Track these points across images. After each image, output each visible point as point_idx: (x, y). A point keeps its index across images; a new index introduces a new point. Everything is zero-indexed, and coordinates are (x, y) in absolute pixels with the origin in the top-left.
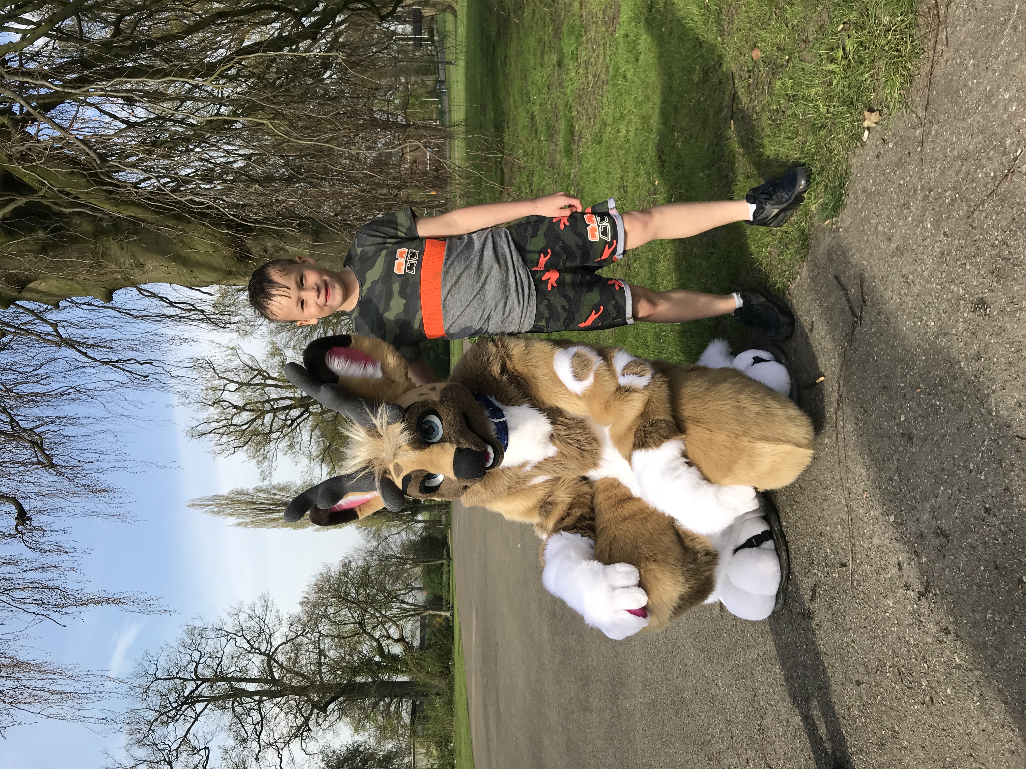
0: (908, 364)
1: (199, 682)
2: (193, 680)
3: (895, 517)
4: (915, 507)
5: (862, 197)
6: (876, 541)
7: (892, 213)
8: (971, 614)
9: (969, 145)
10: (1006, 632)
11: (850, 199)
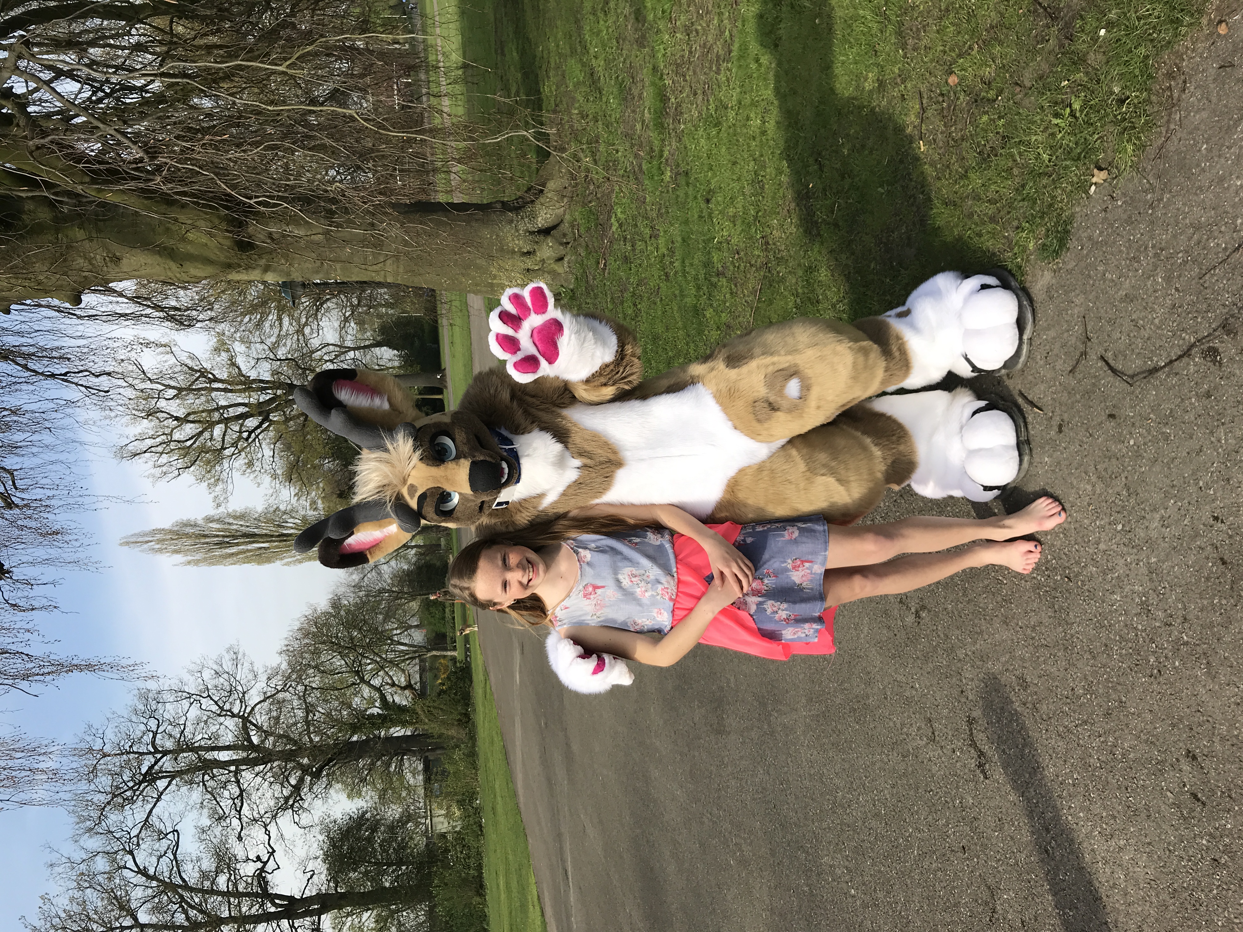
0: (1137, 397)
1: (159, 756)
2: (150, 753)
3: (1123, 526)
4: (1144, 517)
5: (1088, 245)
6: (1102, 546)
7: (1120, 264)
8: (1199, 601)
9: (1201, 217)
10: (1232, 613)
11: (1073, 244)
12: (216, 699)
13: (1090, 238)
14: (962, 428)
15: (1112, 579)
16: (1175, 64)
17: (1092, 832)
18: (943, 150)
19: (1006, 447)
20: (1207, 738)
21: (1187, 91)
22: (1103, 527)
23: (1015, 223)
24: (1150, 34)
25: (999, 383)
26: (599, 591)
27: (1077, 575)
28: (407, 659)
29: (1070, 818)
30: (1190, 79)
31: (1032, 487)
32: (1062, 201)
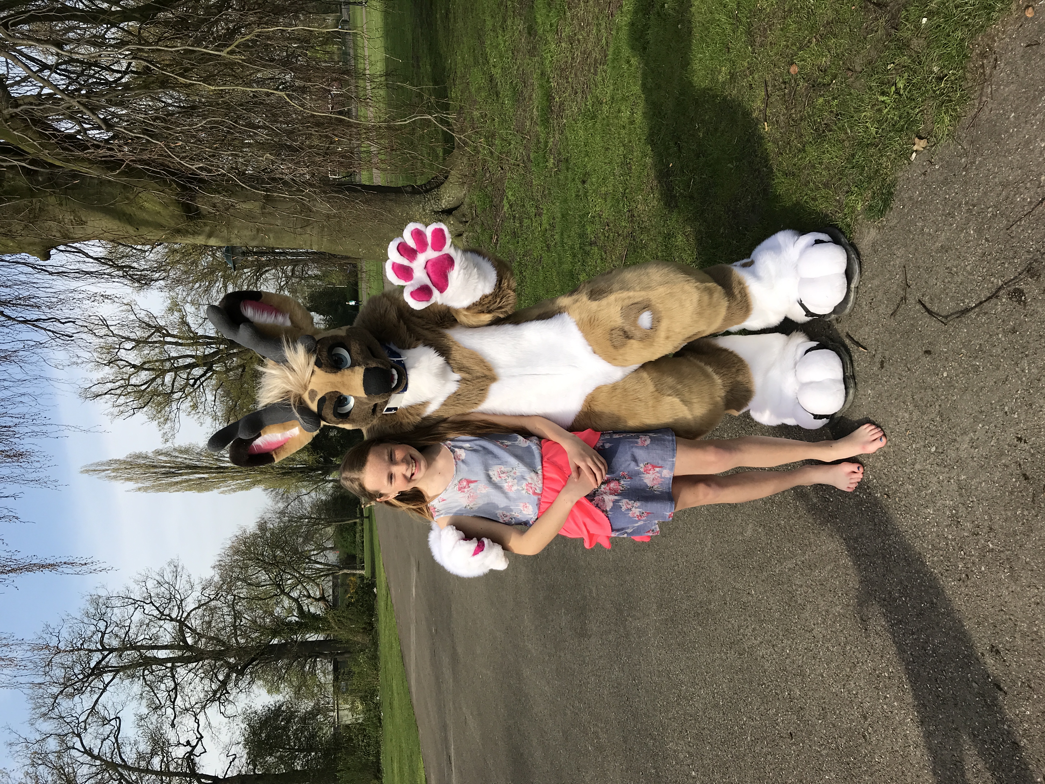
0: (951, 334)
1: (106, 653)
2: (98, 650)
3: (937, 448)
4: (955, 440)
5: (909, 204)
6: (917, 467)
7: (937, 220)
8: (1003, 513)
9: (1009, 176)
10: (1033, 522)
11: (896, 204)
12: (158, 605)
13: (910, 198)
14: (795, 364)
15: (926, 495)
16: (988, 45)
17: (904, 719)
18: (784, 129)
19: (834, 381)
20: (1010, 635)
21: (997, 68)
22: (918, 449)
23: (846, 188)
24: (965, 20)
25: (829, 327)
26: (472, 485)
27: (894, 493)
28: (322, 576)
29: (885, 707)
30: (1000, 57)
31: (856, 417)
32: (886, 167)
